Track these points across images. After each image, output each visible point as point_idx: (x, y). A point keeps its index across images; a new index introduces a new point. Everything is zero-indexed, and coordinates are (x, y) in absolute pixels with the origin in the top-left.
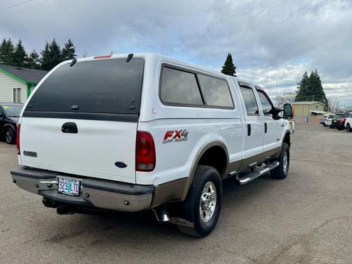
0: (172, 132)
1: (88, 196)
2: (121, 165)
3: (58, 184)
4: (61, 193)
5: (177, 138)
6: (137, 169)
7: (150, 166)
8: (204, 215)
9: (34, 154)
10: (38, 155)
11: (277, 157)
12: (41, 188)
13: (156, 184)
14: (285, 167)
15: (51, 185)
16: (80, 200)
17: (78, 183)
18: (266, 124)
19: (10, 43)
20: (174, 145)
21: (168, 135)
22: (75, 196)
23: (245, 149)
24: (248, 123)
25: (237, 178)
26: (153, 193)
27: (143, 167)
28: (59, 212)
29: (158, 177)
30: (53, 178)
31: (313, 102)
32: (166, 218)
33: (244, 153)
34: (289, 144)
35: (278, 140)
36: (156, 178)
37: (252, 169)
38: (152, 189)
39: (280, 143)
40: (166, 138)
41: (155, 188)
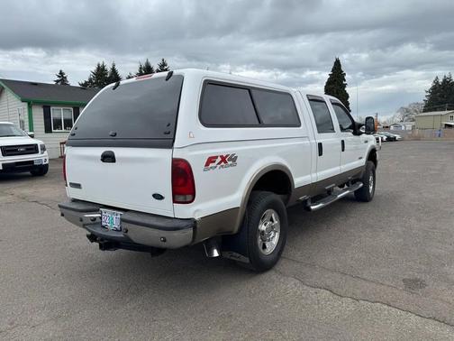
0: (216, 157)
1: (127, 232)
2: (158, 197)
3: (101, 218)
4: (104, 227)
5: (223, 163)
6: (174, 201)
7: (189, 197)
8: (264, 247)
9: (78, 186)
10: (82, 186)
11: (361, 176)
12: (85, 222)
13: (197, 218)
14: (371, 188)
15: (95, 219)
16: (121, 235)
17: (119, 216)
18: (343, 141)
19: (104, 67)
20: (219, 172)
21: (211, 160)
22: (117, 230)
23: (316, 171)
24: (319, 141)
25: (309, 204)
26: (195, 228)
27: (181, 198)
28: (102, 247)
29: (199, 209)
30: (96, 211)
31: (447, 112)
32: (216, 254)
33: (314, 175)
34: (375, 162)
35: (360, 158)
36: (197, 211)
37: (329, 192)
38: (192, 223)
39: (363, 162)
40: (207, 164)
41: (195, 222)
